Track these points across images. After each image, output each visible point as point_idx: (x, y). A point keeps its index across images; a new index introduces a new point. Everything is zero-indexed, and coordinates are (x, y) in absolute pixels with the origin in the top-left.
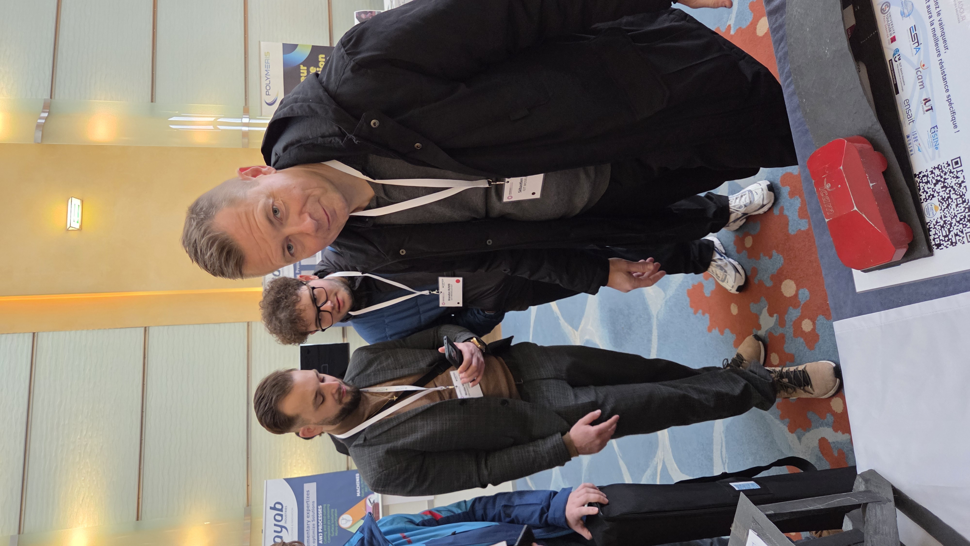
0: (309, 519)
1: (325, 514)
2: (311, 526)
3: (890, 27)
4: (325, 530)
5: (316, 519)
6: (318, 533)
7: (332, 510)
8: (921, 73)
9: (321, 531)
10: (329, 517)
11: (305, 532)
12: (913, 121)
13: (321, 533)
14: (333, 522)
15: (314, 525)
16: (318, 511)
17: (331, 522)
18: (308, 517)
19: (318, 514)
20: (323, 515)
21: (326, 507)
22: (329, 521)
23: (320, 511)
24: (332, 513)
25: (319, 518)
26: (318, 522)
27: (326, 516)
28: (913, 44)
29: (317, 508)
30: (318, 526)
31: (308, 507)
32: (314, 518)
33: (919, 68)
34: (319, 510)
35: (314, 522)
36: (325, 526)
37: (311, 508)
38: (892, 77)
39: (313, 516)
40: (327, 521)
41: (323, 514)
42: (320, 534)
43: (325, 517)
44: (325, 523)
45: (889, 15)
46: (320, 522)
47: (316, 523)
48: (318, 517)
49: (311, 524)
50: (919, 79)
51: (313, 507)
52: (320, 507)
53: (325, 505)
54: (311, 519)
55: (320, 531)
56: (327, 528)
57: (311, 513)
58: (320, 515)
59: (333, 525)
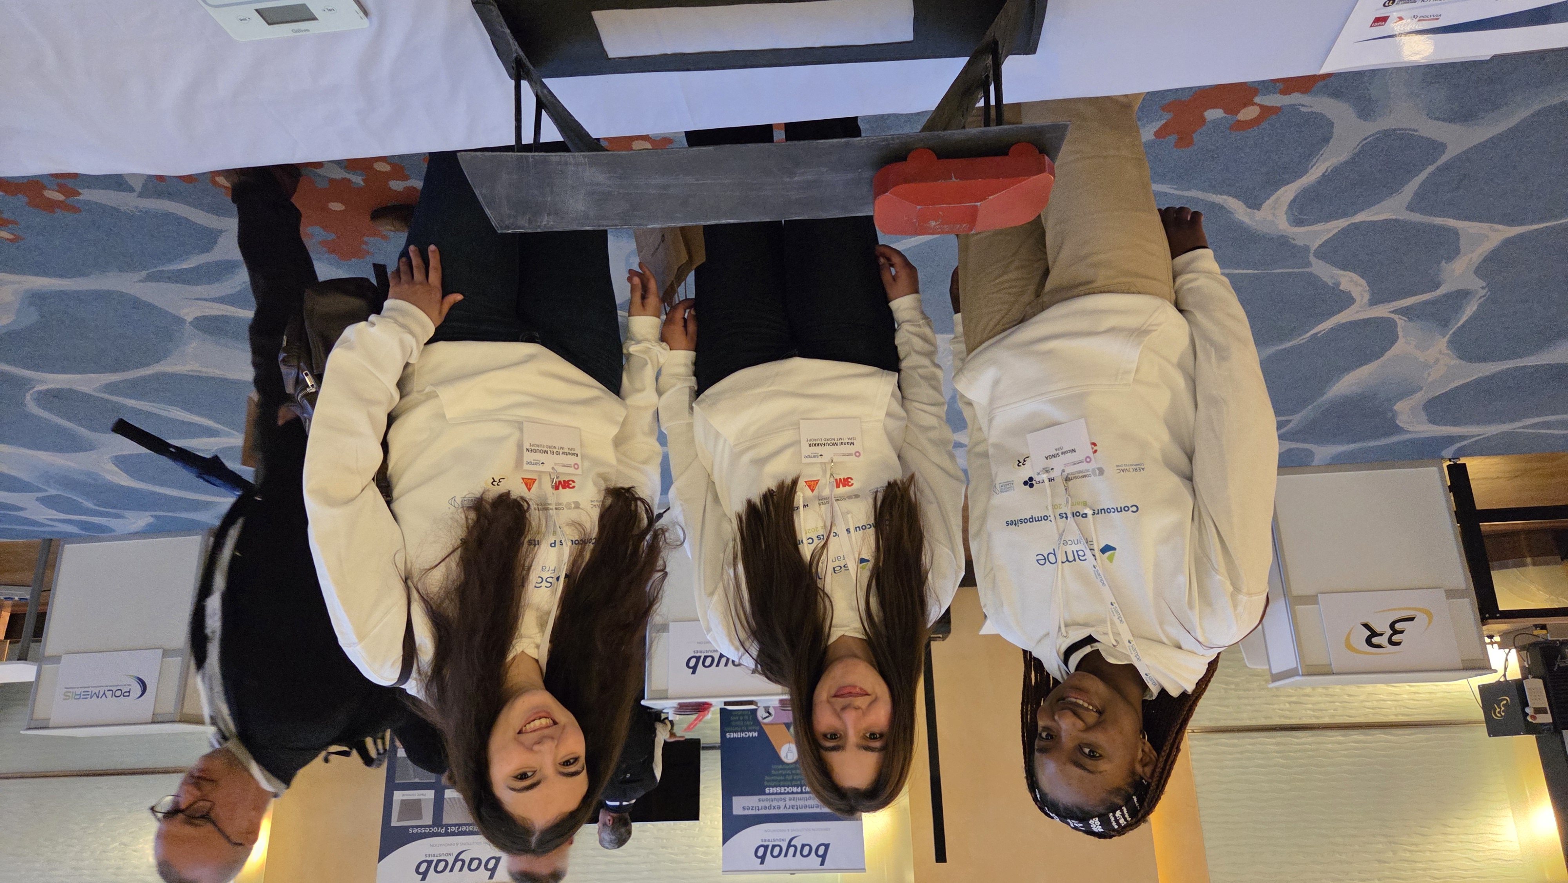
0: (782, 807)
1: (777, 783)
2: (793, 803)
4: (799, 782)
5: (782, 796)
6: (802, 792)
7: (773, 772)
9: (800, 788)
10: (782, 778)
11: (800, 811)
13: (802, 789)
14: (788, 772)
15: (790, 799)
16: (773, 794)
17: (789, 775)
18: (779, 808)
19: (777, 794)
20: (780, 786)
21: (768, 781)
22: (787, 777)
23: (772, 790)
24: (777, 773)
25: (783, 791)
26: (788, 793)
27: (780, 781)
29: (769, 794)
30: (793, 793)
31: (766, 808)
32: (781, 800)
34: (771, 792)
35: (787, 799)
36: (794, 783)
37: (767, 804)
39: (778, 800)
40: (785, 780)
41: (776, 786)
42: (804, 790)
43: (782, 783)
44: (789, 783)
46: (788, 790)
47: (787, 796)
48: (781, 793)
49: (789, 803)
51: (767, 800)
52: (767, 790)
53: (766, 783)
54: (782, 804)
55: (799, 790)
56: (796, 780)
57: (775, 803)
58: (778, 790)
59: (794, 772)
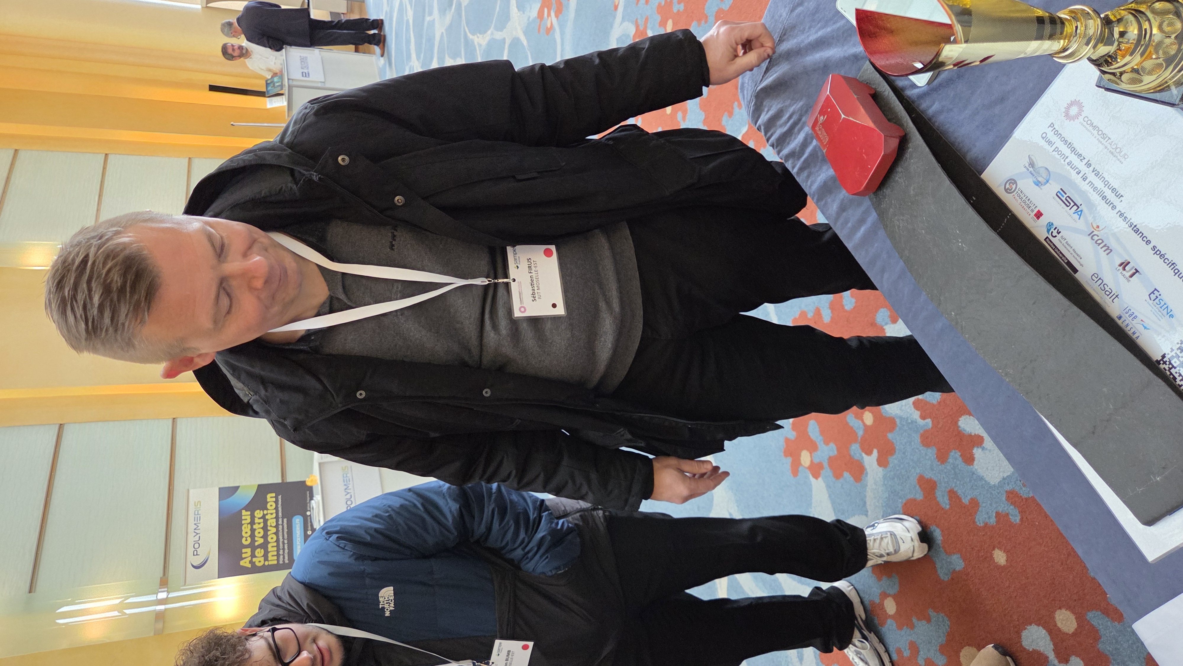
3: (1027, 203)
8: (1098, 236)
12: (1117, 296)
28: (1070, 209)
33: (1093, 232)
38: (1059, 255)
45: (1019, 192)
50: (1099, 244)
